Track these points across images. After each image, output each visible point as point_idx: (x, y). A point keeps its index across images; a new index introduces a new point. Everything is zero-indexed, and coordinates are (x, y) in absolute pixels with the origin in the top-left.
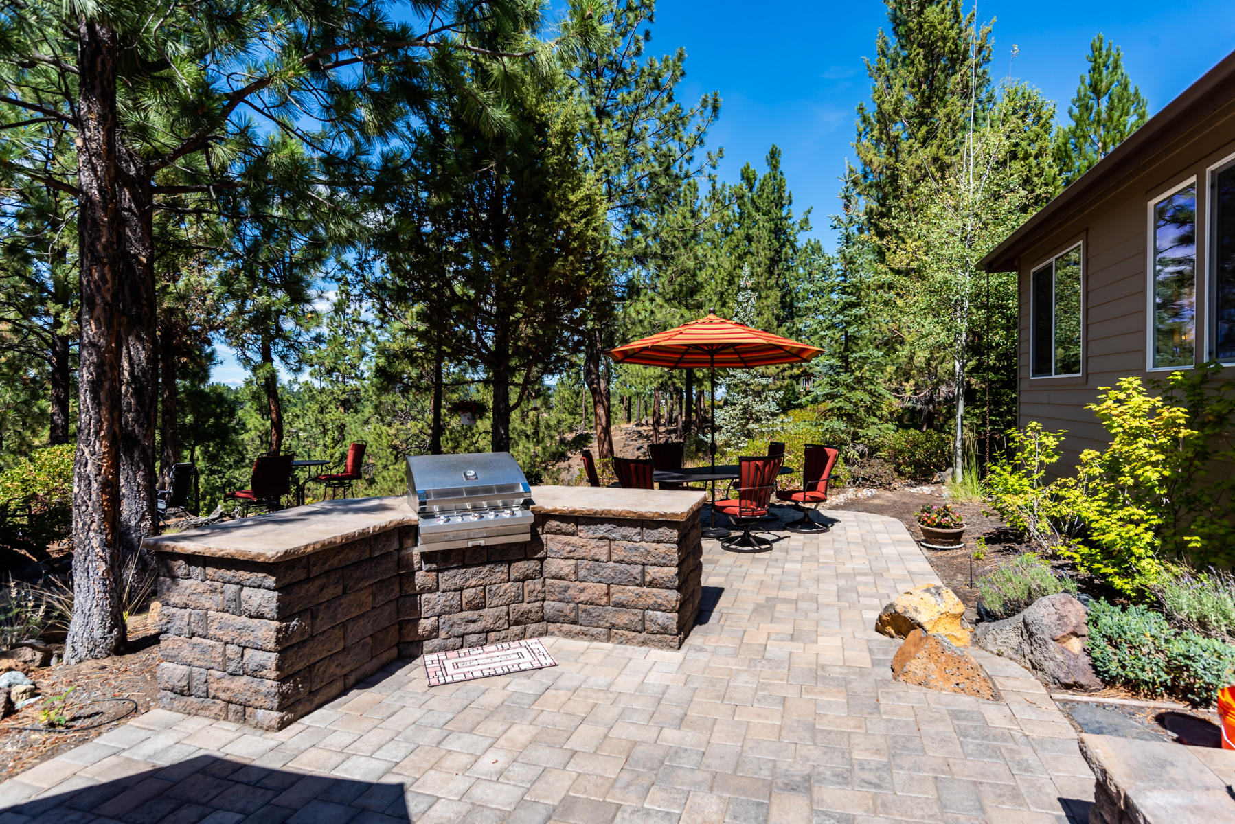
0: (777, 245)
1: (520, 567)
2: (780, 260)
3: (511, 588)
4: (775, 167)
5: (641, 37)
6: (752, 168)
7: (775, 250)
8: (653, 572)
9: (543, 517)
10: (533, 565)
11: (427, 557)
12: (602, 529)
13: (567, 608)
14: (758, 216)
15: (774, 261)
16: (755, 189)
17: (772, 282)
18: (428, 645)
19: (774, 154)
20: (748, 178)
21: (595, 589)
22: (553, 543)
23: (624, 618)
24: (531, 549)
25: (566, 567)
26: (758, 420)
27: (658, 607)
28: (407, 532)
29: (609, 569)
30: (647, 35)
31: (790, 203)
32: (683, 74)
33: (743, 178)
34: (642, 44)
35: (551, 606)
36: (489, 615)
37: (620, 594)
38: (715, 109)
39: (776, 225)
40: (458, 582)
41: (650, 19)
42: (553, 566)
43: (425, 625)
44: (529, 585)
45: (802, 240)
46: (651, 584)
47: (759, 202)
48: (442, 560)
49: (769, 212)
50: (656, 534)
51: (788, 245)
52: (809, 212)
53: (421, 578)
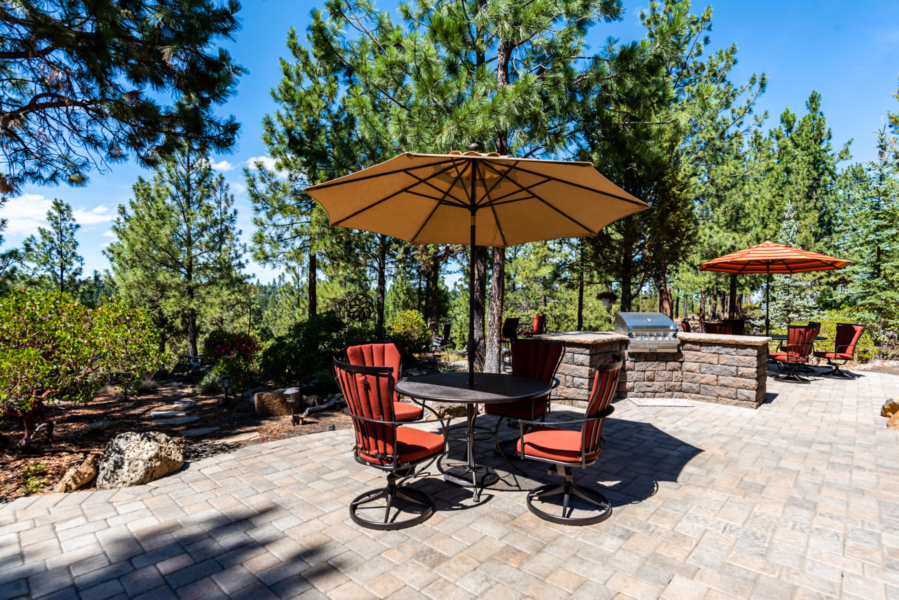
0: (815, 174)
1: (672, 365)
2: (819, 186)
3: (667, 374)
4: (815, 110)
5: (702, 43)
6: (791, 113)
7: (814, 179)
8: (742, 370)
9: (684, 342)
10: (677, 364)
11: (631, 355)
12: (715, 349)
13: (694, 386)
14: (797, 152)
15: (812, 188)
16: (794, 130)
17: (811, 205)
18: (629, 394)
19: (814, 99)
20: (787, 121)
21: (710, 378)
22: (687, 355)
23: (725, 392)
24: (676, 356)
25: (695, 366)
26: (797, 311)
27: (745, 388)
28: (624, 343)
29: (718, 368)
30: (706, 40)
31: (830, 138)
32: (735, 62)
33: (782, 121)
34: (703, 48)
35: (685, 385)
36: (656, 385)
37: (723, 380)
38: (763, 85)
39: (815, 158)
40: (641, 368)
41: (709, 28)
42: (687, 365)
43: (629, 385)
44: (675, 373)
45: (841, 168)
46: (741, 376)
47: (799, 140)
48: (638, 357)
49: (809, 147)
50: (745, 351)
51: (827, 173)
52: (849, 143)
53: (628, 364)
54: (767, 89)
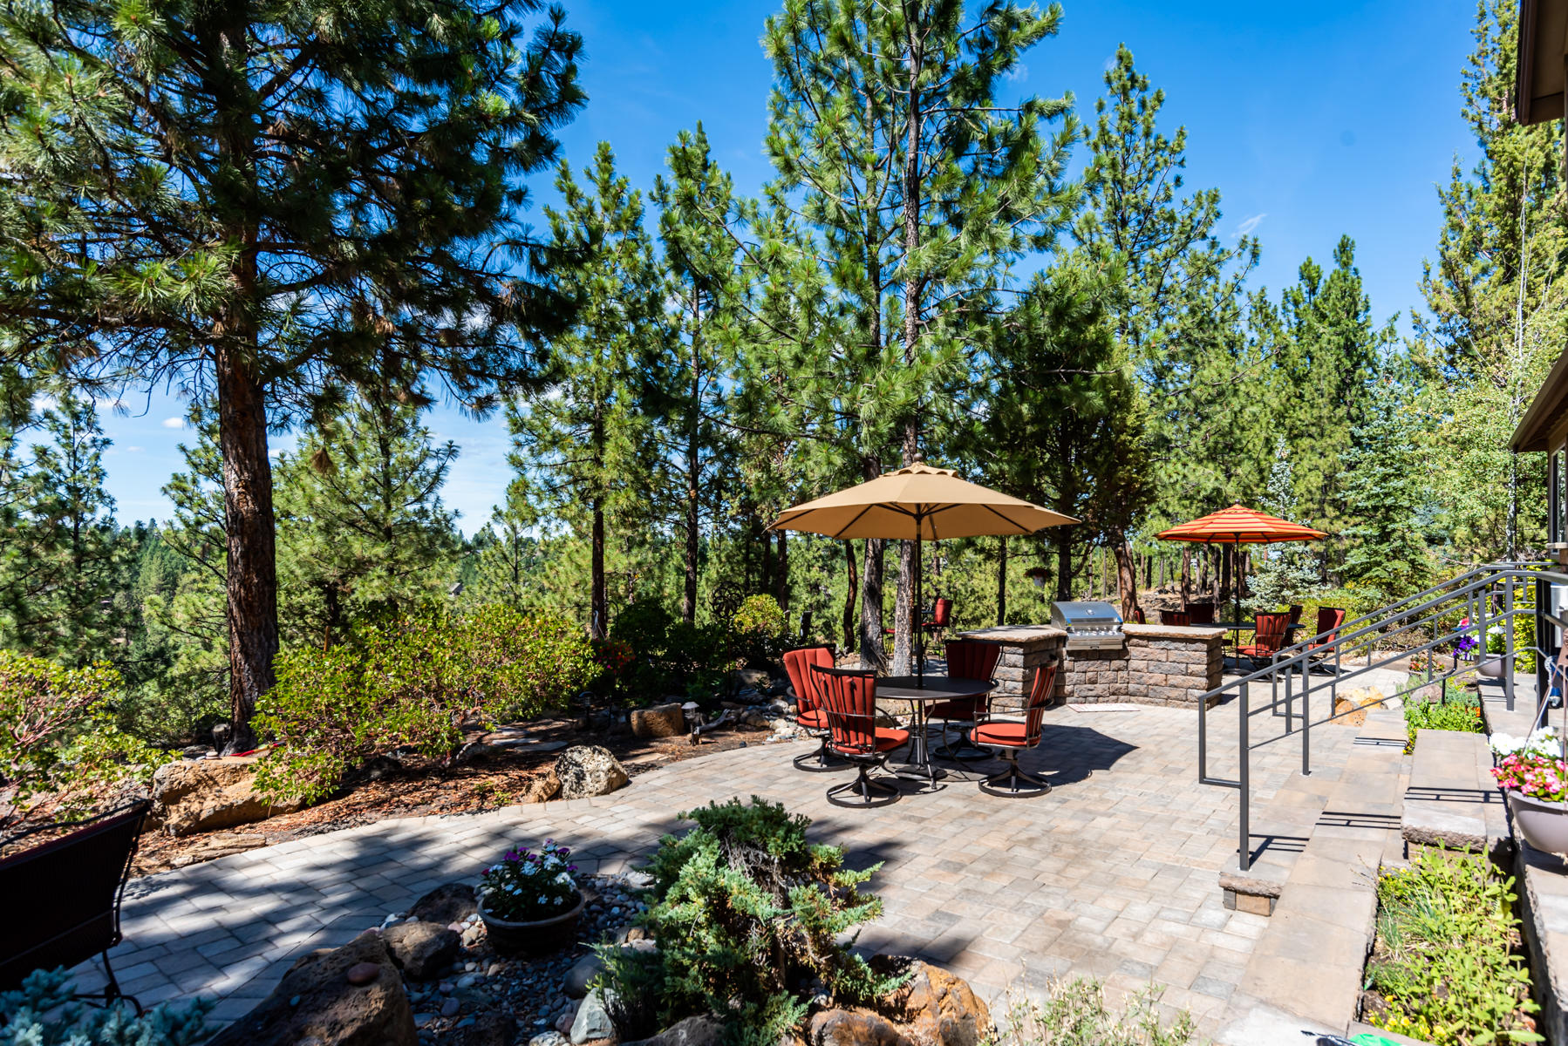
0: (1348, 364)
1: (1117, 663)
2: (1354, 383)
3: (1111, 675)
4: (1346, 265)
5: (1171, 184)
6: (1315, 264)
7: (1347, 371)
8: (1192, 668)
9: (1129, 637)
10: (1123, 663)
11: (1070, 653)
12: (1163, 644)
13: (1142, 688)
14: (1321, 328)
15: (1343, 387)
16: (1320, 291)
17: (1341, 411)
18: (1069, 699)
19: (1345, 248)
20: (1309, 276)
21: (1158, 677)
22: (1134, 651)
23: (1175, 693)
24: (1122, 654)
25: (1142, 665)
26: (1294, 587)
27: (1195, 687)
28: (1061, 640)
29: (1167, 666)
30: (1178, 181)
31: (1367, 309)
32: (1218, 215)
33: (1302, 278)
34: (1173, 192)
35: (1132, 687)
36: (1099, 688)
37: (1173, 680)
38: (1255, 255)
39: (1347, 339)
40: (1084, 668)
41: (1181, 164)
42: (1134, 664)
43: (1068, 689)
44: (1121, 674)
45: (1382, 355)
46: (1191, 674)
47: (1326, 308)
48: (1078, 655)
49: (1339, 323)
50: (1194, 646)
51: (1364, 363)
52: (1395, 319)
53: (1067, 664)
54: (1261, 260)
